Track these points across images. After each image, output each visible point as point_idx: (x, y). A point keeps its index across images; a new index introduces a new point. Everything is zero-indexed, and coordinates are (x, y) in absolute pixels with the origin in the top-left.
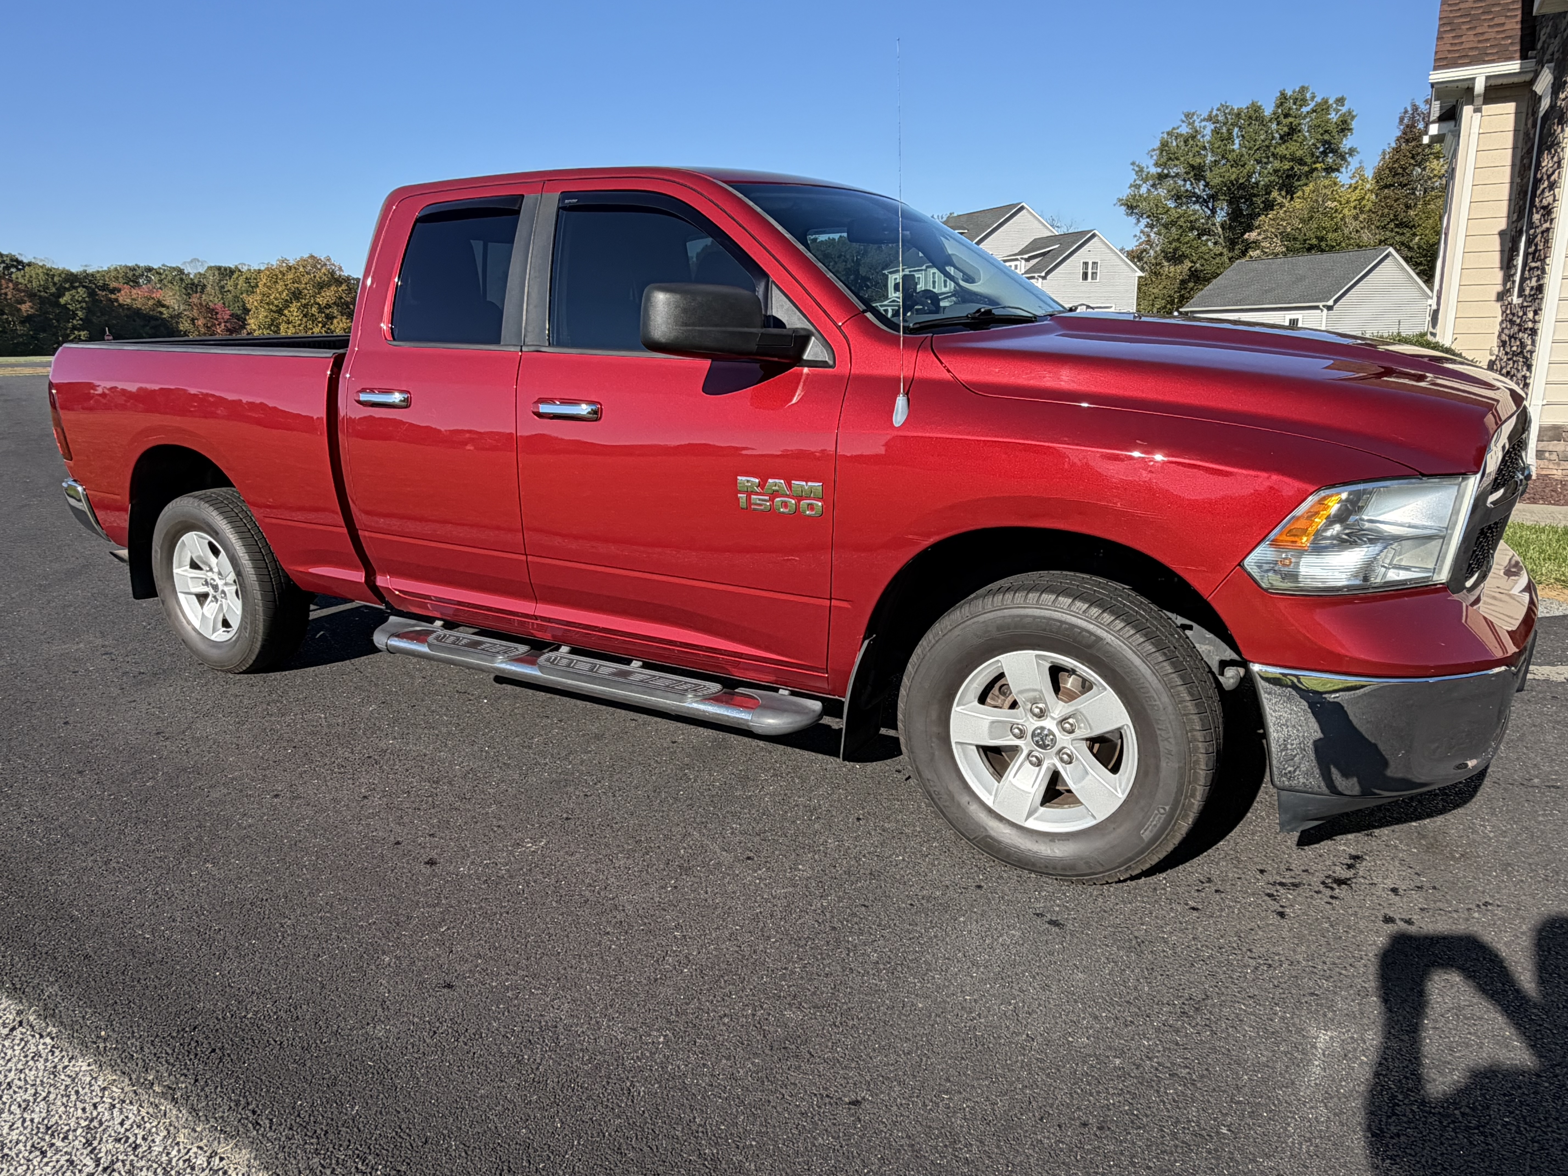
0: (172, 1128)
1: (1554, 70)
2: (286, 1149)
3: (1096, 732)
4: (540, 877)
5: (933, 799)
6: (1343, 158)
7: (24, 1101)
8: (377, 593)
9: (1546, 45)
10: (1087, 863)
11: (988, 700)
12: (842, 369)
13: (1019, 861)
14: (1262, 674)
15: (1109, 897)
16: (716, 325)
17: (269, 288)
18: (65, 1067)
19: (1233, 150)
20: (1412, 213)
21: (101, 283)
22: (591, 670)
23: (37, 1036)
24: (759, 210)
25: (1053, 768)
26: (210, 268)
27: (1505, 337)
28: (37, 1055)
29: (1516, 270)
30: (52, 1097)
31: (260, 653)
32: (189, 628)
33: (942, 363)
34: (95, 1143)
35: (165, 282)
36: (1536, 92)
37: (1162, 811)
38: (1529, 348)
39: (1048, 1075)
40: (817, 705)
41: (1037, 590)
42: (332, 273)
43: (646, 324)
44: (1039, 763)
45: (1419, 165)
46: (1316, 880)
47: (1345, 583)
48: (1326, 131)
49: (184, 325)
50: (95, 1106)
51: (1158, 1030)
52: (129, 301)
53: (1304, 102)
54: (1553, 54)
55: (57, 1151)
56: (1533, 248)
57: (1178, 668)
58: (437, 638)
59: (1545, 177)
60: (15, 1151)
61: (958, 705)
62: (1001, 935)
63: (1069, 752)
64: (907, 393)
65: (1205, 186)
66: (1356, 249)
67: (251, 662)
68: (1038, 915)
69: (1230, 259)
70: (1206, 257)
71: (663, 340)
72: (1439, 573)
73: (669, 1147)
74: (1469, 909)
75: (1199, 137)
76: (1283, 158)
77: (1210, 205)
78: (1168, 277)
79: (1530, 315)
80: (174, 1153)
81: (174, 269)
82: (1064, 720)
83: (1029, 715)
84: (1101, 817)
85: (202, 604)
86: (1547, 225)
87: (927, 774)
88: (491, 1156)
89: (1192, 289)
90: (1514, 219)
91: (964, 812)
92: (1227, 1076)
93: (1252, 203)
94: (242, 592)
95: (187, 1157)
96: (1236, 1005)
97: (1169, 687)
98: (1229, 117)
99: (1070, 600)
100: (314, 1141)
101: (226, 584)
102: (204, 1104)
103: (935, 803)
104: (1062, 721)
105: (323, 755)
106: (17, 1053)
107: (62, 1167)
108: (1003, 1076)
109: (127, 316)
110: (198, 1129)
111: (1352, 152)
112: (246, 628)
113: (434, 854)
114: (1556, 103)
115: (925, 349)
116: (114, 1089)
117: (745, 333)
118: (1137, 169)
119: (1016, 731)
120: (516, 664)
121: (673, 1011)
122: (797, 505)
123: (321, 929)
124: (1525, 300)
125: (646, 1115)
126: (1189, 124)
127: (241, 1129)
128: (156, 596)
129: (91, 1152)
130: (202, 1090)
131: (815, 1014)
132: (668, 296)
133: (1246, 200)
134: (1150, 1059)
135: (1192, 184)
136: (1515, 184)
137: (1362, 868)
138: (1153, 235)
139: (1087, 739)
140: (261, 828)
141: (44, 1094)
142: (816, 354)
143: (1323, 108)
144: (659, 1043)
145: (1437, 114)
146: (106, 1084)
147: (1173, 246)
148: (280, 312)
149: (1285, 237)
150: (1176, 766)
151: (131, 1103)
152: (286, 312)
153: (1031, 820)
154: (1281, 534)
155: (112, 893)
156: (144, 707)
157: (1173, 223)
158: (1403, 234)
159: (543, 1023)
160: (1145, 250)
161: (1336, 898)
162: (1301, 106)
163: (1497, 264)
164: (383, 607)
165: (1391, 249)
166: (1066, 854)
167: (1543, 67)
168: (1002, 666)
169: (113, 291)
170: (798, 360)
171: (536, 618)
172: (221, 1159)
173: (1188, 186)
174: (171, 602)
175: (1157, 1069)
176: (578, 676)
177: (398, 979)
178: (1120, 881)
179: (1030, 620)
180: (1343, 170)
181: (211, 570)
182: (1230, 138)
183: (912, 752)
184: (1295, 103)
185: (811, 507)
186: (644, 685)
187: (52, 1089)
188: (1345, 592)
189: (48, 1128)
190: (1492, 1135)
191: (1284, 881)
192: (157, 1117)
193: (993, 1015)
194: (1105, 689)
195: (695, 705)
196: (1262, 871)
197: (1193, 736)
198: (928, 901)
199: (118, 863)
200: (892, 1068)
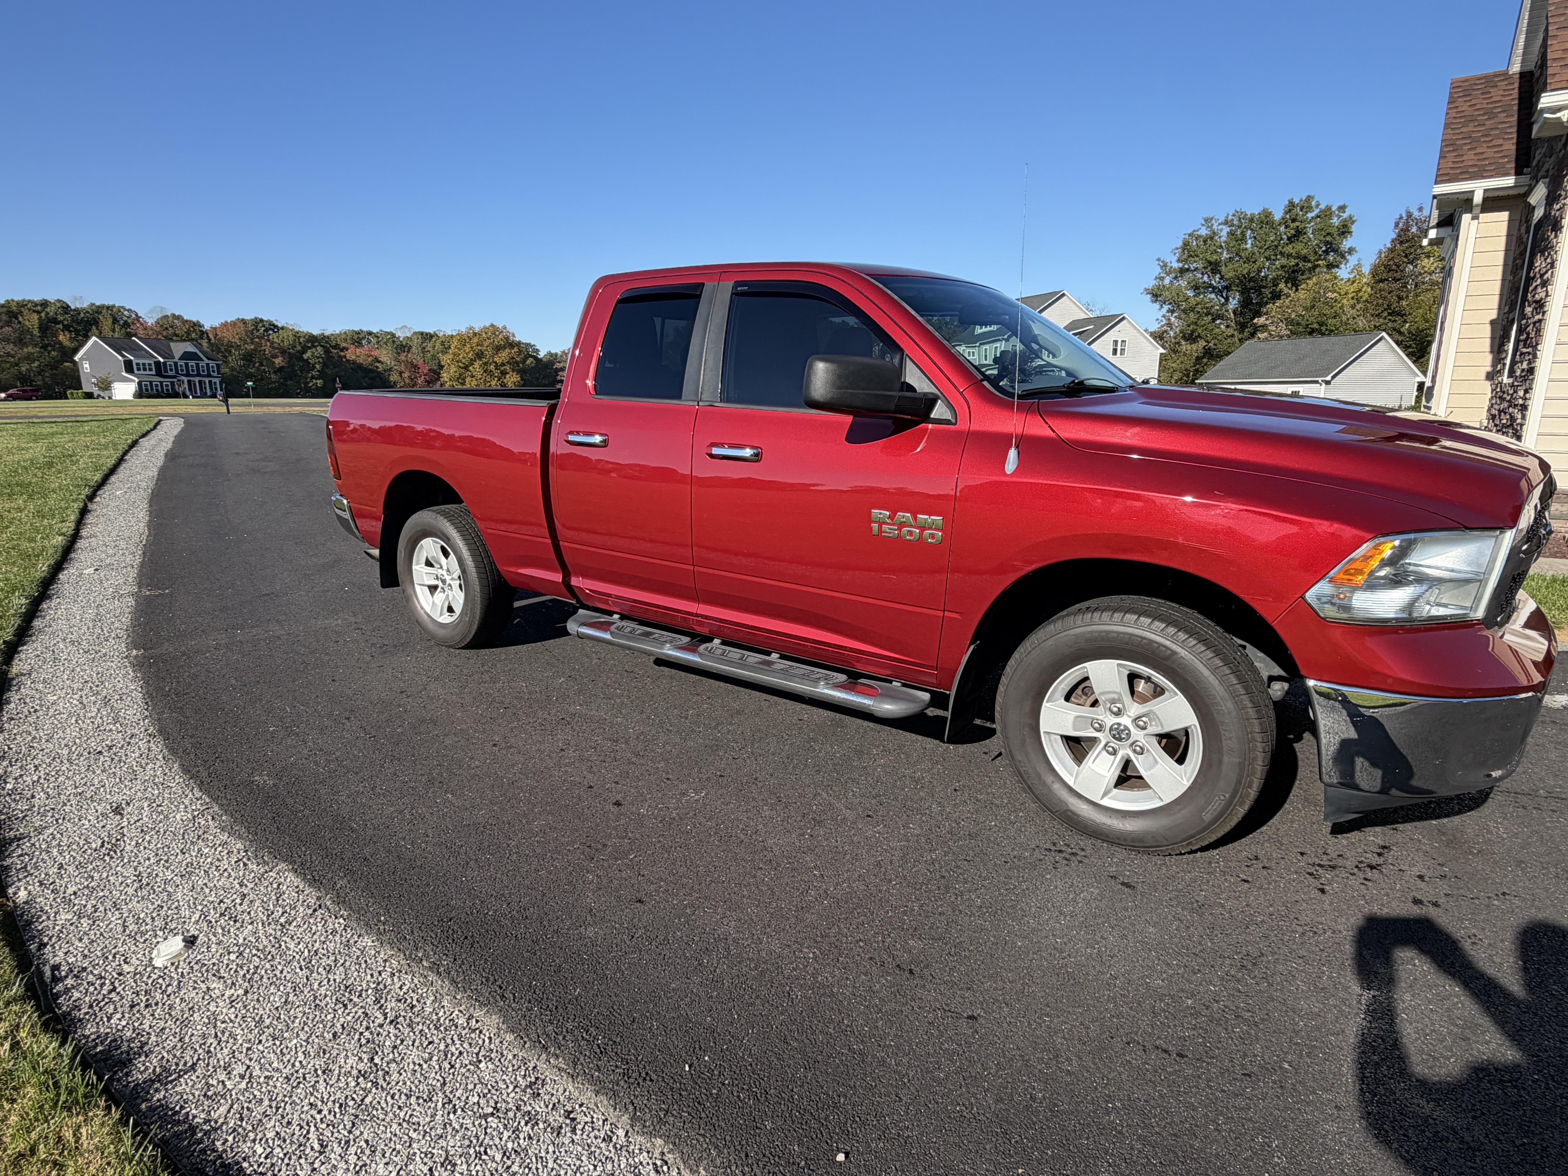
0: (438, 995)
1: (1549, 185)
2: (527, 1018)
3: (1167, 729)
4: (704, 820)
5: (1022, 777)
6: (1343, 256)
7: (328, 965)
8: (571, 590)
9: (1541, 164)
10: (1153, 837)
11: (1072, 699)
12: (963, 425)
13: (1094, 832)
14: (1316, 688)
15: (1172, 866)
16: (864, 389)
17: (459, 349)
18: (356, 942)
19: (1246, 249)
20: (1404, 303)
21: (334, 343)
22: (741, 659)
23: (333, 917)
24: (896, 297)
25: (1126, 757)
26: (415, 333)
27: (1494, 412)
28: (334, 932)
29: (1507, 354)
30: (348, 964)
31: (476, 633)
32: (422, 612)
33: (1047, 423)
34: (383, 1001)
35: (382, 343)
36: (1530, 204)
37: (1222, 798)
38: (1519, 421)
39: (1131, 1008)
40: (926, 696)
41: (1121, 611)
42: (507, 338)
43: (808, 387)
44: (1114, 753)
45: (1411, 263)
46: (1350, 864)
47: (1392, 616)
48: (1328, 234)
49: (394, 377)
50: (380, 973)
51: (1222, 979)
52: (354, 357)
53: (1310, 209)
54: (1547, 171)
55: (355, 1005)
56: (1525, 336)
57: (1242, 680)
58: (617, 628)
59: (1538, 276)
60: (324, 1002)
61: (1047, 702)
62: (1082, 892)
63: (1141, 744)
64: (1017, 447)
65: (1220, 279)
66: (1353, 333)
67: (468, 640)
68: (1112, 877)
69: (1240, 340)
70: (1219, 338)
71: (822, 400)
72: (1476, 610)
73: (825, 1041)
74: (1489, 898)
75: (1216, 238)
76: (1289, 256)
77: (1224, 294)
78: (1185, 354)
79: (1521, 393)
80: (441, 1014)
81: (389, 333)
82: (1139, 718)
83: (1108, 713)
84: (1168, 800)
85: (432, 594)
86: (1540, 317)
87: (1019, 756)
88: (685, 1036)
89: (1206, 364)
90: (1506, 310)
91: (1049, 788)
92: (1285, 1021)
93: (1261, 293)
94: (465, 586)
95: (451, 1017)
96: (1289, 963)
97: (1234, 696)
98: (1243, 221)
99: (1150, 620)
100: (548, 1013)
101: (452, 579)
102: (462, 978)
103: (1024, 781)
104: (1136, 720)
105: (527, 716)
106: (320, 928)
107: (359, 1017)
108: (1094, 1006)
109: (352, 369)
110: (458, 997)
111: (1351, 251)
112: (466, 614)
113: (619, 797)
114: (1550, 213)
115: (1033, 412)
116: (393, 961)
117: (887, 395)
118: (1162, 264)
119: (1097, 725)
120: (680, 651)
121: (818, 933)
122: (921, 534)
123: (538, 851)
124: (1516, 380)
125: (804, 1014)
126: (1208, 227)
127: (492, 1000)
128: (398, 585)
129: (380, 1008)
130: (460, 967)
131: (933, 944)
132: (828, 365)
133: (1256, 291)
134: (1217, 1002)
135: (1209, 277)
136: (1507, 282)
137: (1390, 856)
138: (1173, 319)
139: (1157, 735)
140: (485, 770)
141: (342, 961)
142: (942, 414)
143: (1327, 213)
144: (809, 958)
145: (1436, 221)
146: (386, 957)
147: (1191, 328)
148: (466, 368)
149: (1289, 322)
150: (1237, 760)
151: (406, 973)
152: (471, 368)
153: (1105, 799)
154: (1339, 572)
155: (380, 812)
156: (390, 671)
157: (1192, 309)
158: (1395, 321)
159: (716, 936)
160: (1166, 331)
161: (1369, 880)
162: (1307, 212)
163: (1488, 349)
164: (574, 602)
165: (1384, 334)
166: (1136, 829)
167: (1537, 182)
168: (1087, 672)
169: (342, 350)
170: (926, 418)
171: (697, 615)
172: (477, 1021)
173: (1206, 278)
174: (410, 591)
175: (1224, 1011)
176: (730, 663)
177: (600, 893)
178: (1181, 854)
179: (1115, 635)
180: (1342, 266)
181: (441, 568)
182: (1243, 239)
183: (1007, 738)
184: (1301, 210)
185: (933, 536)
186: (784, 673)
187: (347, 958)
188: (1394, 623)
189: (347, 987)
190: (1524, 1089)
191: (1322, 863)
192: (426, 986)
193: (1081, 957)
194: (1177, 694)
195: (826, 691)
196: (1302, 854)
197: (1253, 737)
198: (1019, 860)
199: (382, 789)
200: (1000, 992)
